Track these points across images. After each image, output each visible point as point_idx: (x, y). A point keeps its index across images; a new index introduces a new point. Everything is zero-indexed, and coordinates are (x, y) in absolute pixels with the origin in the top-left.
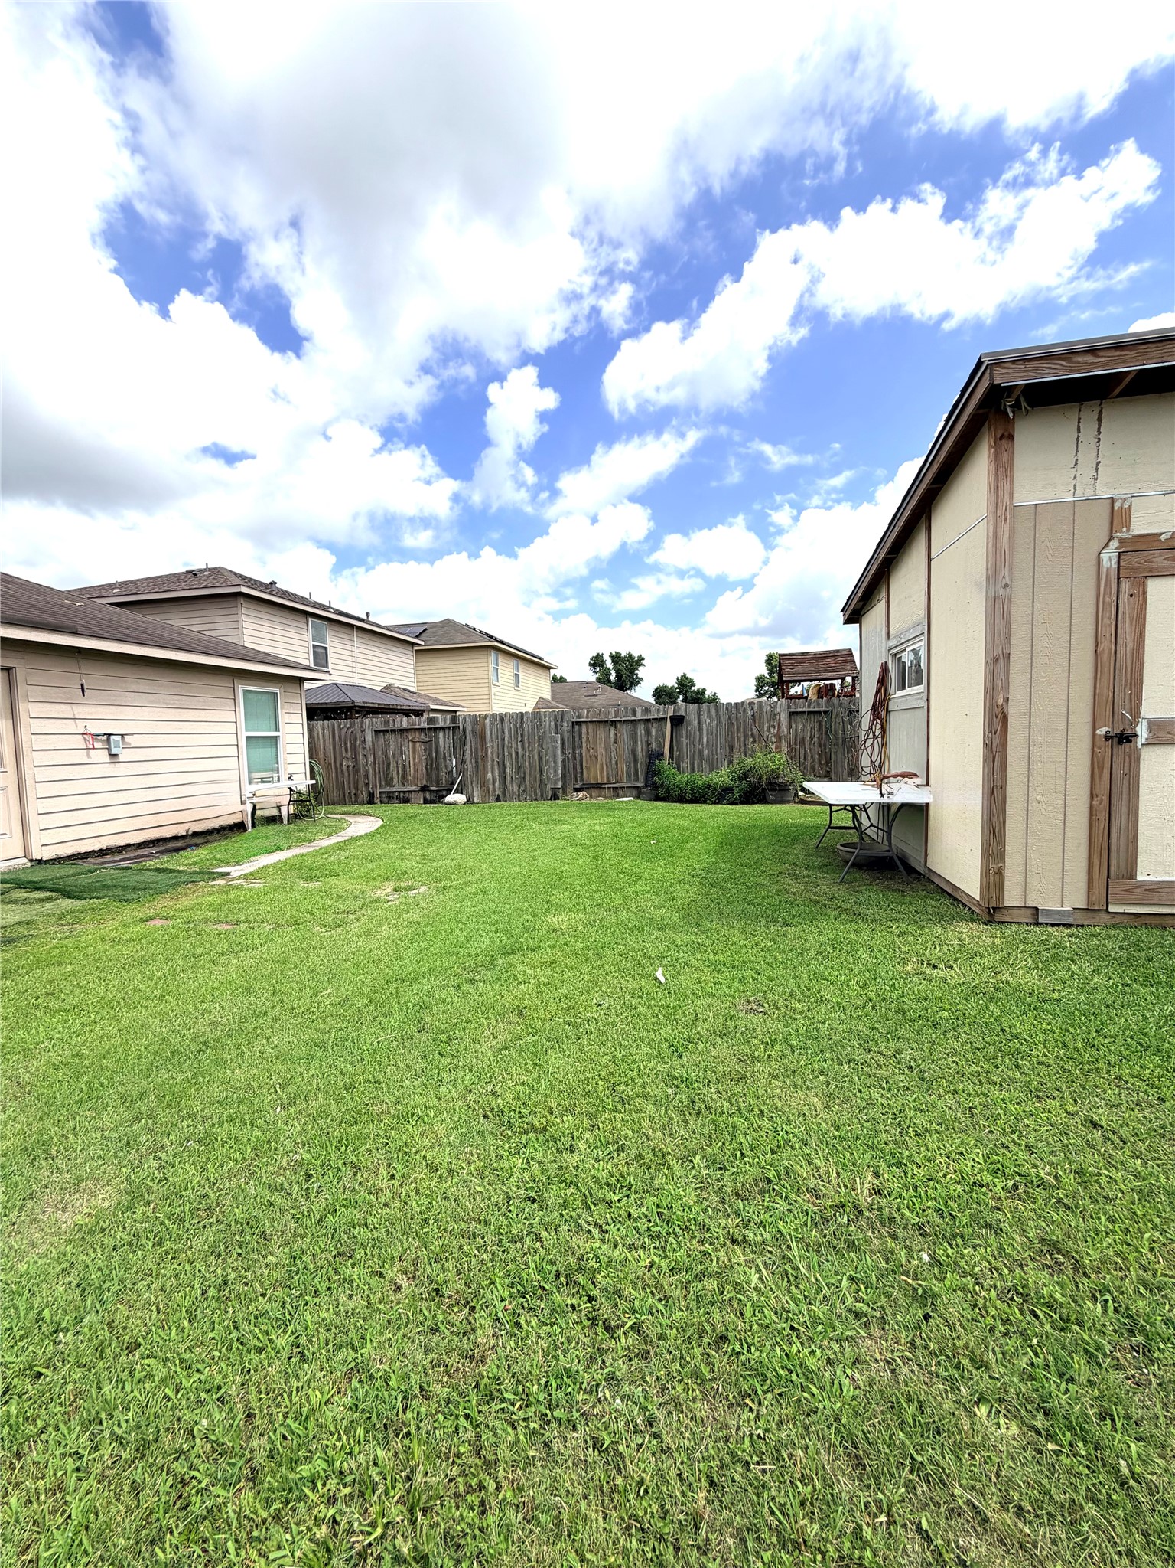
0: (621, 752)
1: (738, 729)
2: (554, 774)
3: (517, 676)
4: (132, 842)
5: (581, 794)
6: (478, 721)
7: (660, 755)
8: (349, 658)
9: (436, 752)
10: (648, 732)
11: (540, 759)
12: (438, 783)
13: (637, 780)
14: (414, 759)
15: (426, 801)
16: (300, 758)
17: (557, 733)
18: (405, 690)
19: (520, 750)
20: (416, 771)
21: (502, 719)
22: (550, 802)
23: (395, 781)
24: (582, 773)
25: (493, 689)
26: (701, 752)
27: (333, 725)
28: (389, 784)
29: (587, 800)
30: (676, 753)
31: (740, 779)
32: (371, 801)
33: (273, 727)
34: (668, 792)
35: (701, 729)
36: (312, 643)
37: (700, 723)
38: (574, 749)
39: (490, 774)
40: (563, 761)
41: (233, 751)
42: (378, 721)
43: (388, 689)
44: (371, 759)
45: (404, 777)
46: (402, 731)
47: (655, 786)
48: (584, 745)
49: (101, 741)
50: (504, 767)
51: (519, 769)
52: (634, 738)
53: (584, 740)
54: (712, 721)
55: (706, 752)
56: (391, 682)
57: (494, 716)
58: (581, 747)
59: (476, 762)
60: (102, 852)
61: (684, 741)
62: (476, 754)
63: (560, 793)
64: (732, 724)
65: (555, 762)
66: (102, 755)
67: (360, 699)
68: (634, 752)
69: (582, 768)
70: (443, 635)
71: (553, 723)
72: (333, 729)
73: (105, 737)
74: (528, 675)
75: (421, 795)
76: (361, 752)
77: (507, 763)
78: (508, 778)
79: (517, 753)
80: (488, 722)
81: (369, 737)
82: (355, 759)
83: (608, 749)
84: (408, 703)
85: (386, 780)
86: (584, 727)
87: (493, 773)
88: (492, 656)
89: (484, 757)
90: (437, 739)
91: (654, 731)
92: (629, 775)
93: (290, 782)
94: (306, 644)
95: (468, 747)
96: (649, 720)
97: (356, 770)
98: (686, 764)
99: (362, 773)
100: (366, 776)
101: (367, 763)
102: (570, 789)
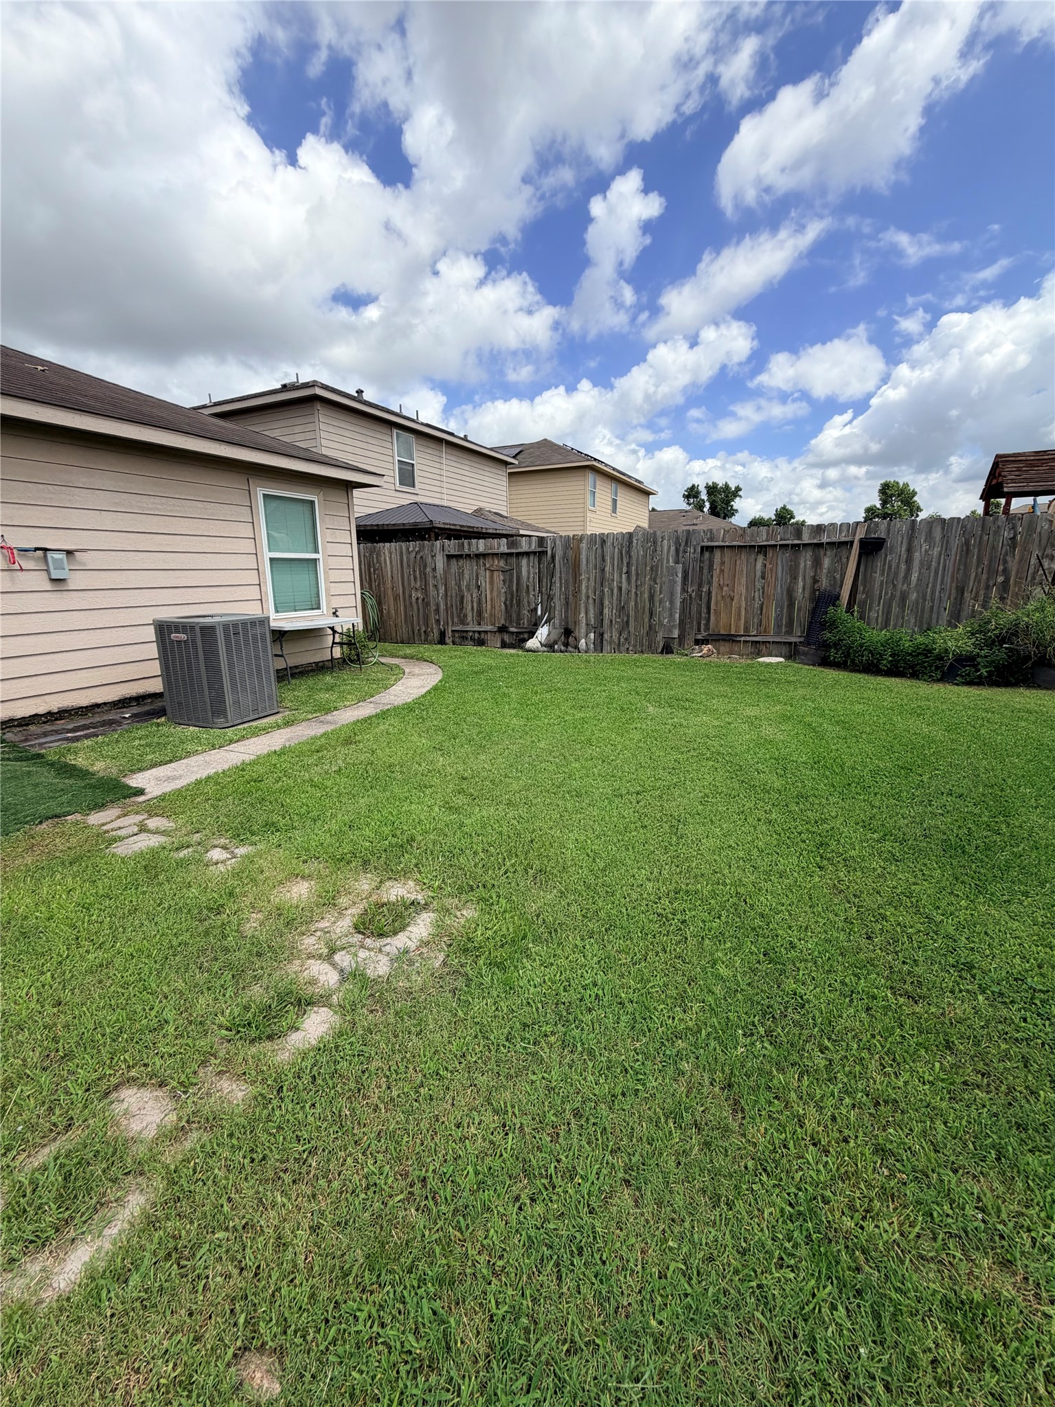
0: (770, 591)
1: (979, 561)
2: (669, 621)
3: (615, 501)
4: (100, 701)
5: (706, 648)
6: (572, 544)
7: (834, 599)
8: (438, 477)
9: (518, 584)
10: (817, 563)
11: (652, 597)
12: (518, 623)
13: (790, 632)
14: (491, 592)
15: (504, 645)
16: (349, 589)
17: (677, 562)
18: (496, 513)
19: (624, 585)
20: (493, 607)
21: (603, 542)
22: (660, 658)
23: (469, 619)
24: (708, 620)
25: (589, 514)
26: (904, 597)
27: (401, 548)
28: (463, 622)
29: (714, 659)
30: (860, 596)
31: (990, 643)
32: (442, 641)
33: (311, 546)
34: (847, 655)
35: (909, 561)
36: (397, 458)
37: (910, 550)
38: (700, 585)
39: (582, 615)
40: (683, 602)
41: (252, 577)
42: (452, 546)
43: (479, 512)
44: (442, 591)
45: (480, 613)
46: (478, 556)
47: (825, 646)
48: (715, 579)
49: (33, 558)
50: (602, 604)
51: (622, 609)
52: (793, 573)
53: (716, 573)
54: (932, 546)
55: (914, 596)
56: (482, 505)
57: (593, 536)
58: (710, 583)
59: (567, 599)
60: (52, 717)
61: (878, 577)
62: (567, 588)
63: (675, 645)
64: (968, 551)
65: (672, 602)
66: (39, 581)
67: (440, 520)
68: (790, 592)
69: (709, 612)
70: (539, 456)
71: (673, 548)
72: (401, 553)
73: (40, 553)
74: (626, 500)
75: (498, 637)
76: (431, 582)
77: (606, 603)
78: (606, 622)
79: (620, 589)
80: (584, 545)
81: (440, 562)
82: (425, 590)
83: (751, 585)
84: (494, 526)
85: (459, 616)
86: (718, 554)
87: (586, 613)
88: (590, 476)
89: (577, 592)
90: (519, 567)
91: (826, 562)
92: (778, 626)
93: (335, 620)
94: (390, 459)
95: (557, 579)
96: (820, 545)
97: (426, 604)
98: (876, 612)
99: (433, 607)
100: (437, 611)
101: (438, 595)
102: (690, 641)
